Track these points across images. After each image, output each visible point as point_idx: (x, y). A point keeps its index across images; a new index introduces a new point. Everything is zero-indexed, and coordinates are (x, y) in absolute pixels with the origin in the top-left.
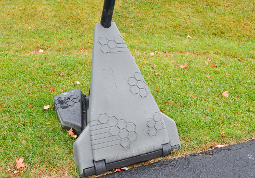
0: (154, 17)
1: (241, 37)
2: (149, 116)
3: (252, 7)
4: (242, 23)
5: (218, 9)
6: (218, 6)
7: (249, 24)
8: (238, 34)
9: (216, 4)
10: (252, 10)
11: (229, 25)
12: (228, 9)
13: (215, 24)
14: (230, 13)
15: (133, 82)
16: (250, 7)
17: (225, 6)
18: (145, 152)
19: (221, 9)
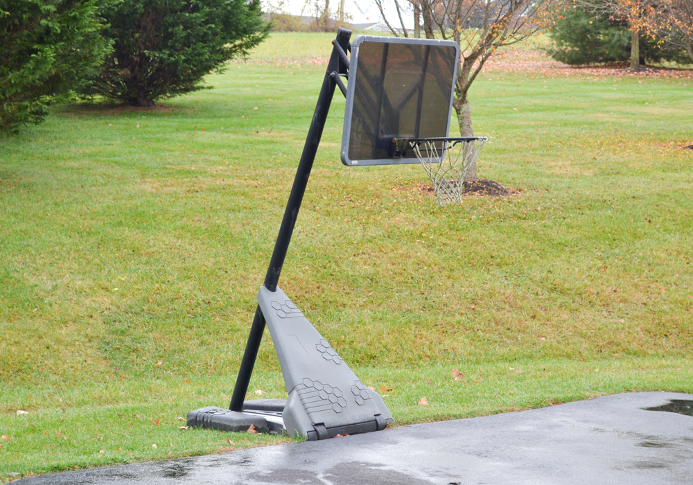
0: (202, 343)
1: (415, 360)
2: (352, 383)
3: (421, 300)
4: (409, 333)
5: (343, 313)
6: (341, 308)
7: (425, 334)
8: (406, 356)
9: (335, 304)
10: (421, 308)
11: (382, 341)
12: (367, 312)
13: (350, 344)
14: (374, 319)
15: (323, 349)
16: (415, 302)
17: (358, 306)
18: (360, 421)
19: (348, 314)
